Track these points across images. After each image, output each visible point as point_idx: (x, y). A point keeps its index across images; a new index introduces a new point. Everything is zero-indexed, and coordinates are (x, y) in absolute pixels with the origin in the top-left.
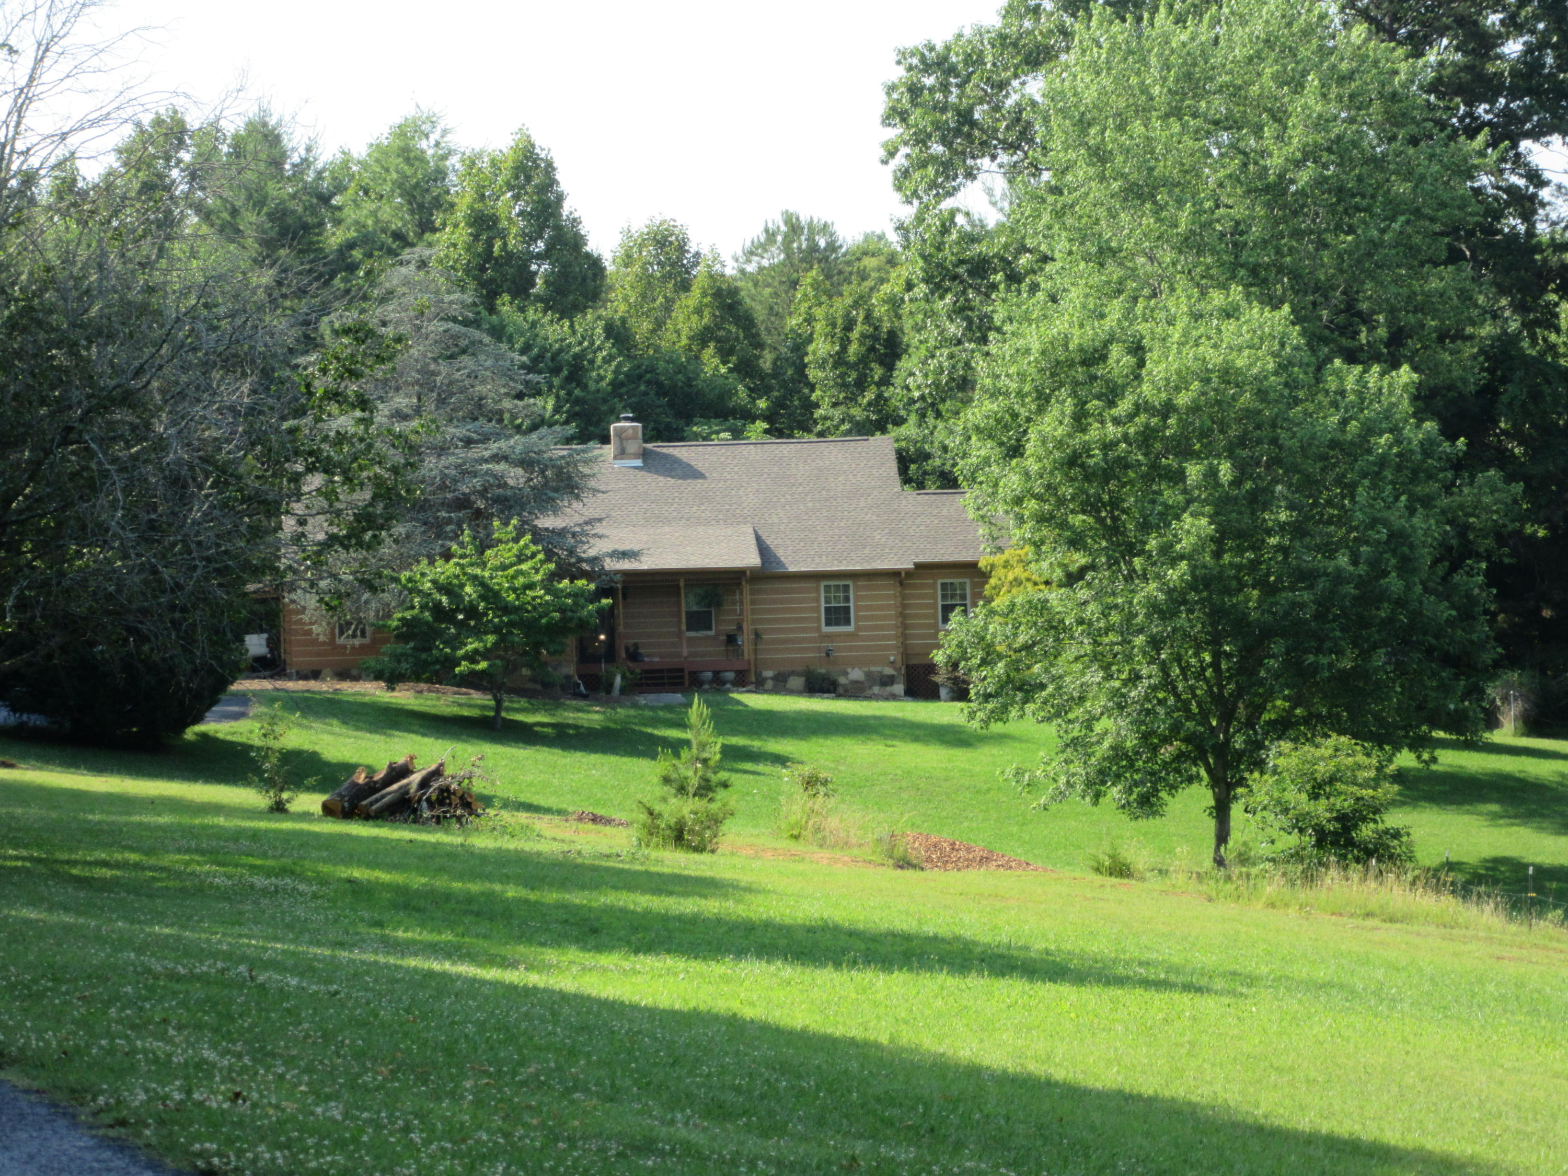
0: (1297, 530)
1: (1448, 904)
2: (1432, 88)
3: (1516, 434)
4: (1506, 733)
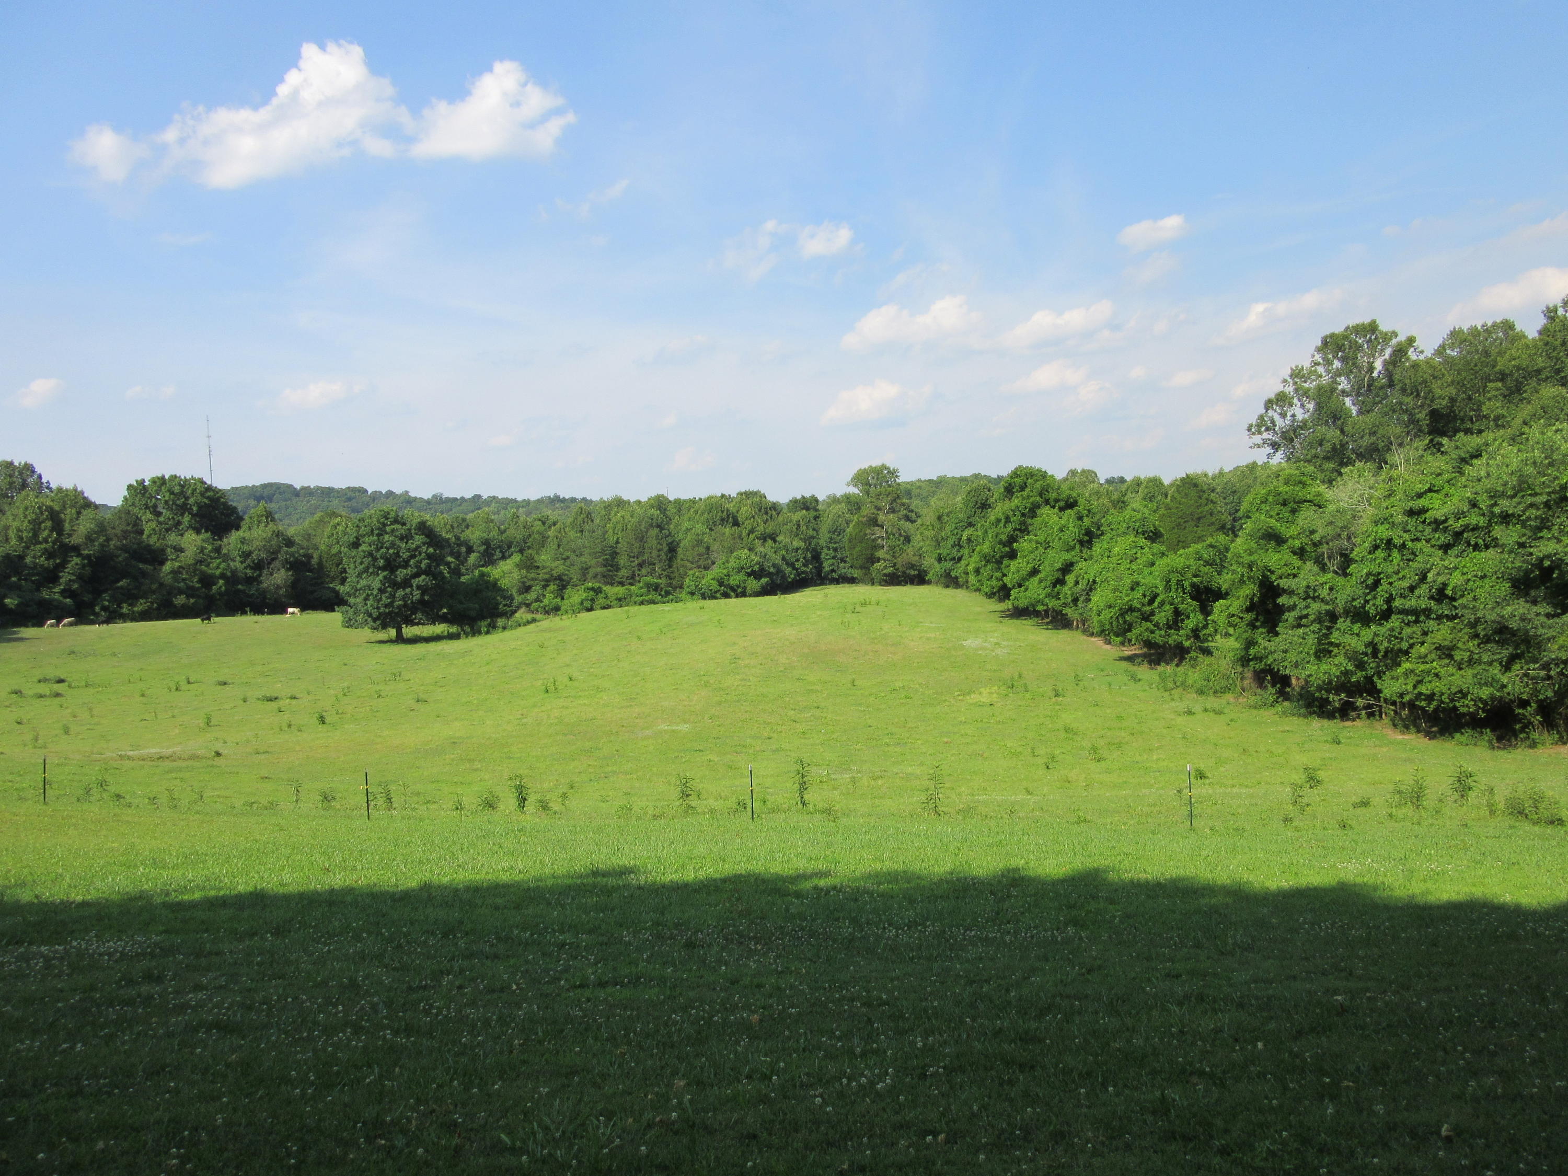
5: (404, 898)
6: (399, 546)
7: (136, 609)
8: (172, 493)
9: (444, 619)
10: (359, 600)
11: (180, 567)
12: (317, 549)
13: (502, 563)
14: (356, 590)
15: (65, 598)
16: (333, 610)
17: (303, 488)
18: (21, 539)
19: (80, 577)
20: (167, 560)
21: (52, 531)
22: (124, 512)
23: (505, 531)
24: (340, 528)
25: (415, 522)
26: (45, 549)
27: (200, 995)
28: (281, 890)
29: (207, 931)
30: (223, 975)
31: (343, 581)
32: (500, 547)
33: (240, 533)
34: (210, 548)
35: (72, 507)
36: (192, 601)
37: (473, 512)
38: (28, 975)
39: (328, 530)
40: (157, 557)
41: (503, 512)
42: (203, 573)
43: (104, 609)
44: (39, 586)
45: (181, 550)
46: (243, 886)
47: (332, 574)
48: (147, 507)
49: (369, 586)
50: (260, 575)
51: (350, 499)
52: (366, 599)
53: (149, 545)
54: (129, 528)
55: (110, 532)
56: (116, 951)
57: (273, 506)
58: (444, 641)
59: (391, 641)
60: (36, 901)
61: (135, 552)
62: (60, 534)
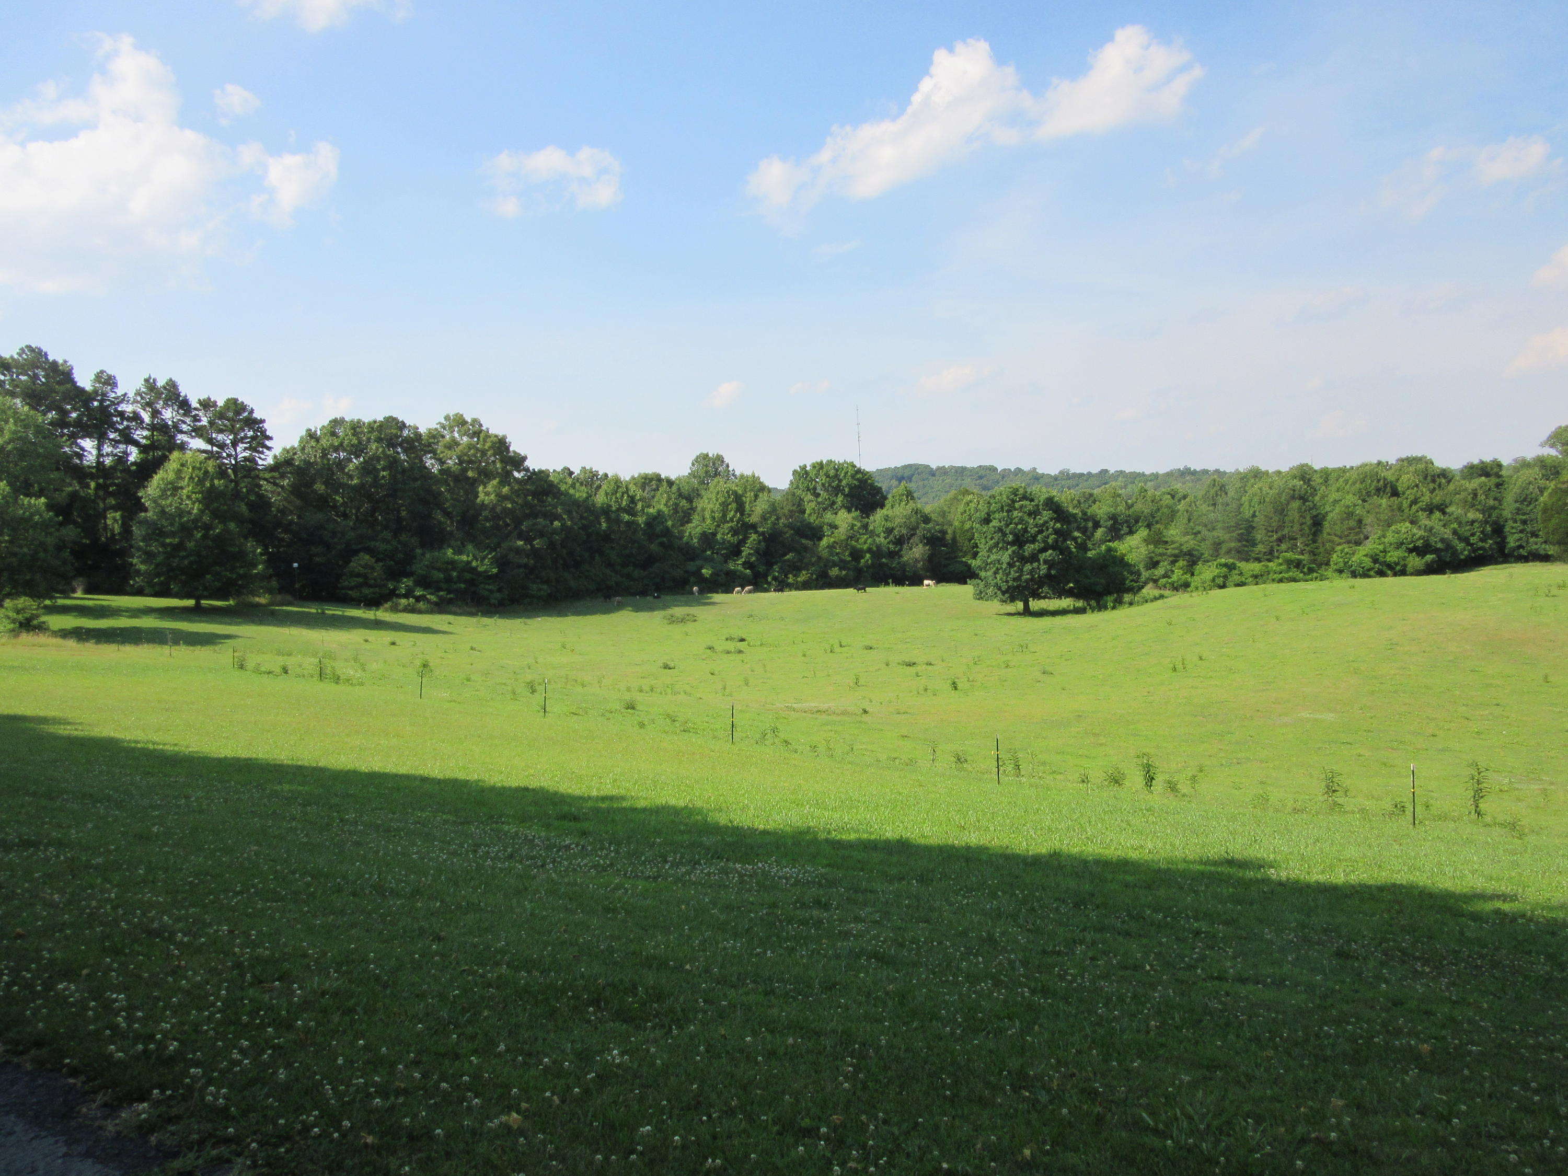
0: (11, 542)
1: (59, 641)
2: (51, 424)
3: (79, 516)
4: (79, 594)
5: (1035, 863)
6: (1027, 522)
7: (799, 579)
9: (1070, 593)
10: (990, 573)
11: (834, 542)
12: (952, 525)
13: (1128, 538)
14: (987, 564)
15: (746, 569)
16: (965, 583)
17: (939, 468)
18: (714, 518)
19: (757, 552)
20: (824, 536)
21: (736, 512)
22: (790, 494)
23: (1132, 505)
24: (972, 505)
25: (1043, 498)
26: (732, 527)
27: (859, 926)
28: (922, 841)
29: (862, 870)
30: (877, 912)
31: (975, 555)
32: (1127, 521)
33: (884, 511)
34: (859, 524)
35: (751, 490)
36: (844, 573)
37: (1099, 487)
38: (728, 886)
39: (961, 508)
40: (815, 534)
41: (1130, 486)
42: (853, 548)
43: (775, 579)
44: (726, 559)
45: (836, 527)
46: (891, 833)
47: (964, 549)
48: (808, 489)
49: (999, 561)
50: (901, 550)
51: (981, 478)
52: (995, 573)
53: (810, 523)
54: (794, 508)
55: (780, 512)
56: (791, 876)
57: (912, 486)
58: (1070, 616)
59: (1019, 614)
60: (730, 825)
61: (799, 529)
62: (742, 514)
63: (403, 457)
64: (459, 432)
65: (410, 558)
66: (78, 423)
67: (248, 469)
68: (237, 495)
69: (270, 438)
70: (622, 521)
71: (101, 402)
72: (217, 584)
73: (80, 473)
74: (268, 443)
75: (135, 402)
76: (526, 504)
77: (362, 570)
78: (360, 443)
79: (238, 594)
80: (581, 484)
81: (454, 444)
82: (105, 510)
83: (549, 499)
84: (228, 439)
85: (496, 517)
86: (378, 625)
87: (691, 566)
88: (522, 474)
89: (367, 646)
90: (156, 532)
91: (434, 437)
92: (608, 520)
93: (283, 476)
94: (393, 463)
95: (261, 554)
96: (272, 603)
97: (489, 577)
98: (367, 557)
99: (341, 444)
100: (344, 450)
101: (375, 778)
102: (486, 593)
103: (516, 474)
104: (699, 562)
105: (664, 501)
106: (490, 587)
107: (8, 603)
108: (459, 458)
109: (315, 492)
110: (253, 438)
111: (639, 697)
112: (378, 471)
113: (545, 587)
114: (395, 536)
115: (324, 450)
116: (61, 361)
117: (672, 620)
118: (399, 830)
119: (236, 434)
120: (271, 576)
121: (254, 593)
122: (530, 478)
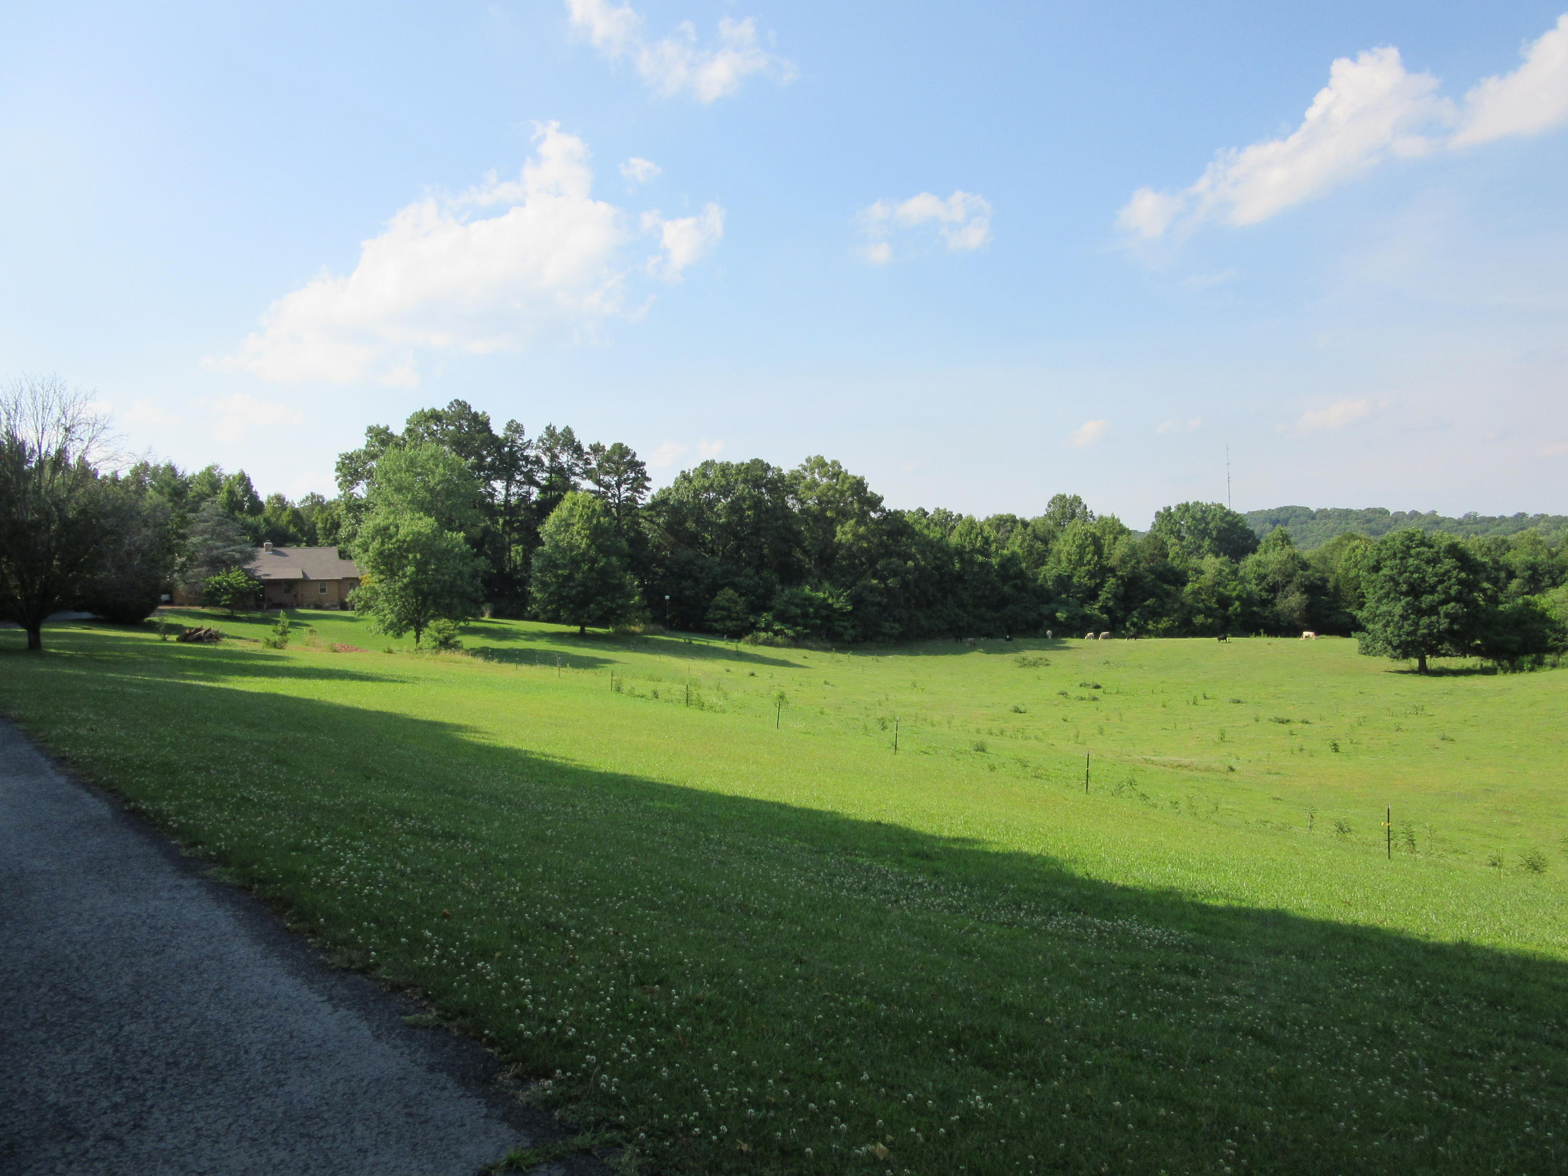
0: (436, 570)
1: (470, 658)
2: (469, 468)
3: (489, 548)
4: (486, 618)
5: (1438, 951)
6: (1424, 571)
7: (1160, 626)
8: (1194, 518)
9: (1476, 651)
10: (1378, 626)
11: (1200, 588)
12: (1334, 573)
13: (1552, 591)
14: (1376, 616)
15: (1103, 613)
16: (1349, 636)
17: (1320, 511)
18: (1070, 561)
19: (1115, 596)
20: (1188, 581)
21: (1094, 555)
22: (1152, 537)
23: (1557, 554)
24: (1359, 551)
25: (1445, 543)
26: (1089, 571)
27: (1233, 999)
28: (1301, 914)
29: (1233, 938)
30: (1251, 986)
31: (1361, 606)
32: (1549, 572)
33: (1257, 557)
34: (1227, 570)
35: (1110, 533)
36: (1210, 620)
37: (1515, 532)
38: (1086, 940)
39: (1346, 553)
40: (1179, 579)
41: (1554, 533)
42: (1221, 594)
43: (1134, 624)
44: (1083, 602)
45: (1202, 572)
46: (1265, 901)
47: (1349, 598)
48: (1172, 532)
49: (1390, 613)
50: (1274, 598)
51: (1369, 521)
52: (1386, 625)
53: (1173, 568)
54: (1156, 552)
55: (1140, 555)
56: (1154, 938)
57: (1288, 529)
58: (1476, 676)
59: (1413, 672)
60: (1086, 877)
61: (1161, 573)
62: (1100, 557)
63: (767, 497)
64: (819, 473)
65: (770, 593)
66: (492, 466)
67: (629, 508)
68: (618, 532)
69: (649, 479)
70: (975, 563)
71: (511, 448)
72: (600, 613)
73: (491, 511)
74: (647, 484)
75: (538, 447)
76: (881, 544)
77: (727, 604)
78: (728, 484)
79: (617, 622)
80: (936, 525)
81: (814, 485)
82: (510, 544)
83: (904, 539)
84: (612, 480)
85: (851, 556)
86: (739, 656)
87: (1045, 609)
88: (879, 514)
89: (728, 675)
90: (551, 564)
91: (796, 478)
92: (962, 560)
93: (659, 515)
94: (758, 504)
95: (638, 586)
96: (645, 633)
97: (844, 614)
98: (731, 592)
99: (711, 485)
100: (714, 491)
101: (735, 801)
102: (841, 630)
103: (872, 515)
104: (1053, 606)
105: (1018, 542)
106: (845, 624)
107: (432, 623)
108: (819, 498)
109: (686, 529)
110: (635, 479)
111: (990, 741)
112: (743, 510)
113: (897, 625)
114: (757, 573)
115: (695, 490)
116: (480, 413)
117: (1024, 664)
118: (759, 853)
119: (620, 476)
120: (645, 607)
121: (630, 622)
122: (885, 518)
